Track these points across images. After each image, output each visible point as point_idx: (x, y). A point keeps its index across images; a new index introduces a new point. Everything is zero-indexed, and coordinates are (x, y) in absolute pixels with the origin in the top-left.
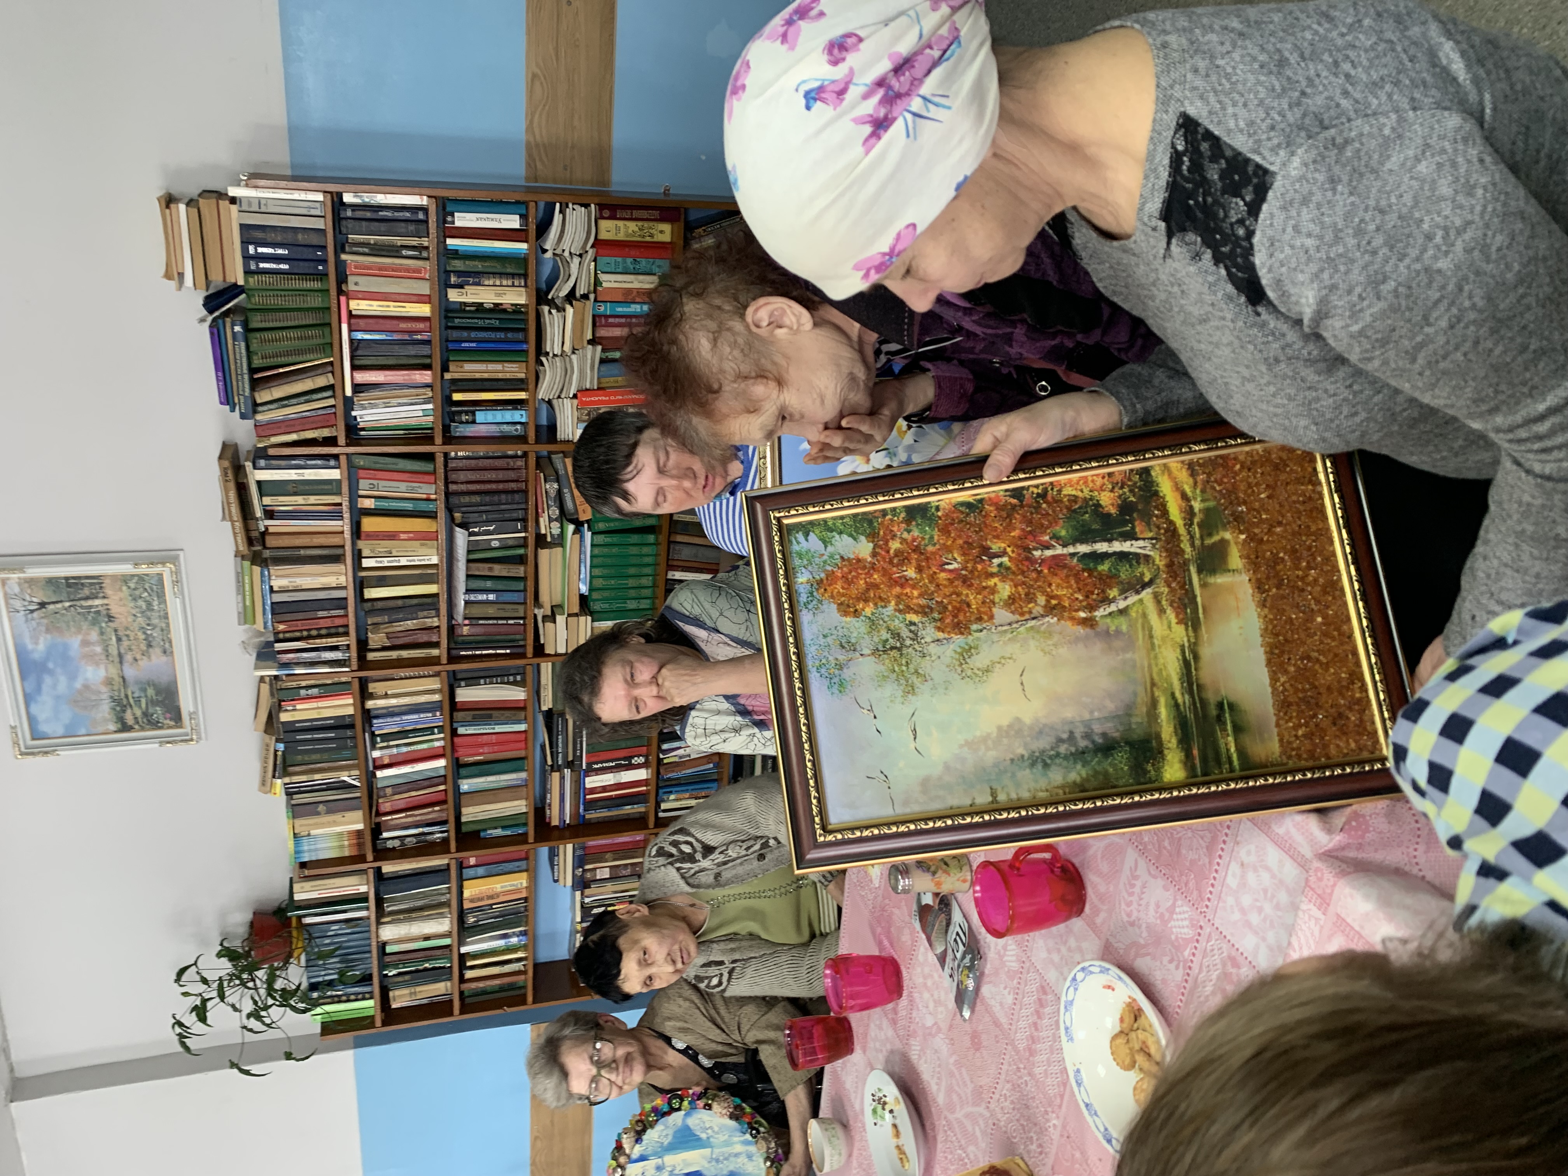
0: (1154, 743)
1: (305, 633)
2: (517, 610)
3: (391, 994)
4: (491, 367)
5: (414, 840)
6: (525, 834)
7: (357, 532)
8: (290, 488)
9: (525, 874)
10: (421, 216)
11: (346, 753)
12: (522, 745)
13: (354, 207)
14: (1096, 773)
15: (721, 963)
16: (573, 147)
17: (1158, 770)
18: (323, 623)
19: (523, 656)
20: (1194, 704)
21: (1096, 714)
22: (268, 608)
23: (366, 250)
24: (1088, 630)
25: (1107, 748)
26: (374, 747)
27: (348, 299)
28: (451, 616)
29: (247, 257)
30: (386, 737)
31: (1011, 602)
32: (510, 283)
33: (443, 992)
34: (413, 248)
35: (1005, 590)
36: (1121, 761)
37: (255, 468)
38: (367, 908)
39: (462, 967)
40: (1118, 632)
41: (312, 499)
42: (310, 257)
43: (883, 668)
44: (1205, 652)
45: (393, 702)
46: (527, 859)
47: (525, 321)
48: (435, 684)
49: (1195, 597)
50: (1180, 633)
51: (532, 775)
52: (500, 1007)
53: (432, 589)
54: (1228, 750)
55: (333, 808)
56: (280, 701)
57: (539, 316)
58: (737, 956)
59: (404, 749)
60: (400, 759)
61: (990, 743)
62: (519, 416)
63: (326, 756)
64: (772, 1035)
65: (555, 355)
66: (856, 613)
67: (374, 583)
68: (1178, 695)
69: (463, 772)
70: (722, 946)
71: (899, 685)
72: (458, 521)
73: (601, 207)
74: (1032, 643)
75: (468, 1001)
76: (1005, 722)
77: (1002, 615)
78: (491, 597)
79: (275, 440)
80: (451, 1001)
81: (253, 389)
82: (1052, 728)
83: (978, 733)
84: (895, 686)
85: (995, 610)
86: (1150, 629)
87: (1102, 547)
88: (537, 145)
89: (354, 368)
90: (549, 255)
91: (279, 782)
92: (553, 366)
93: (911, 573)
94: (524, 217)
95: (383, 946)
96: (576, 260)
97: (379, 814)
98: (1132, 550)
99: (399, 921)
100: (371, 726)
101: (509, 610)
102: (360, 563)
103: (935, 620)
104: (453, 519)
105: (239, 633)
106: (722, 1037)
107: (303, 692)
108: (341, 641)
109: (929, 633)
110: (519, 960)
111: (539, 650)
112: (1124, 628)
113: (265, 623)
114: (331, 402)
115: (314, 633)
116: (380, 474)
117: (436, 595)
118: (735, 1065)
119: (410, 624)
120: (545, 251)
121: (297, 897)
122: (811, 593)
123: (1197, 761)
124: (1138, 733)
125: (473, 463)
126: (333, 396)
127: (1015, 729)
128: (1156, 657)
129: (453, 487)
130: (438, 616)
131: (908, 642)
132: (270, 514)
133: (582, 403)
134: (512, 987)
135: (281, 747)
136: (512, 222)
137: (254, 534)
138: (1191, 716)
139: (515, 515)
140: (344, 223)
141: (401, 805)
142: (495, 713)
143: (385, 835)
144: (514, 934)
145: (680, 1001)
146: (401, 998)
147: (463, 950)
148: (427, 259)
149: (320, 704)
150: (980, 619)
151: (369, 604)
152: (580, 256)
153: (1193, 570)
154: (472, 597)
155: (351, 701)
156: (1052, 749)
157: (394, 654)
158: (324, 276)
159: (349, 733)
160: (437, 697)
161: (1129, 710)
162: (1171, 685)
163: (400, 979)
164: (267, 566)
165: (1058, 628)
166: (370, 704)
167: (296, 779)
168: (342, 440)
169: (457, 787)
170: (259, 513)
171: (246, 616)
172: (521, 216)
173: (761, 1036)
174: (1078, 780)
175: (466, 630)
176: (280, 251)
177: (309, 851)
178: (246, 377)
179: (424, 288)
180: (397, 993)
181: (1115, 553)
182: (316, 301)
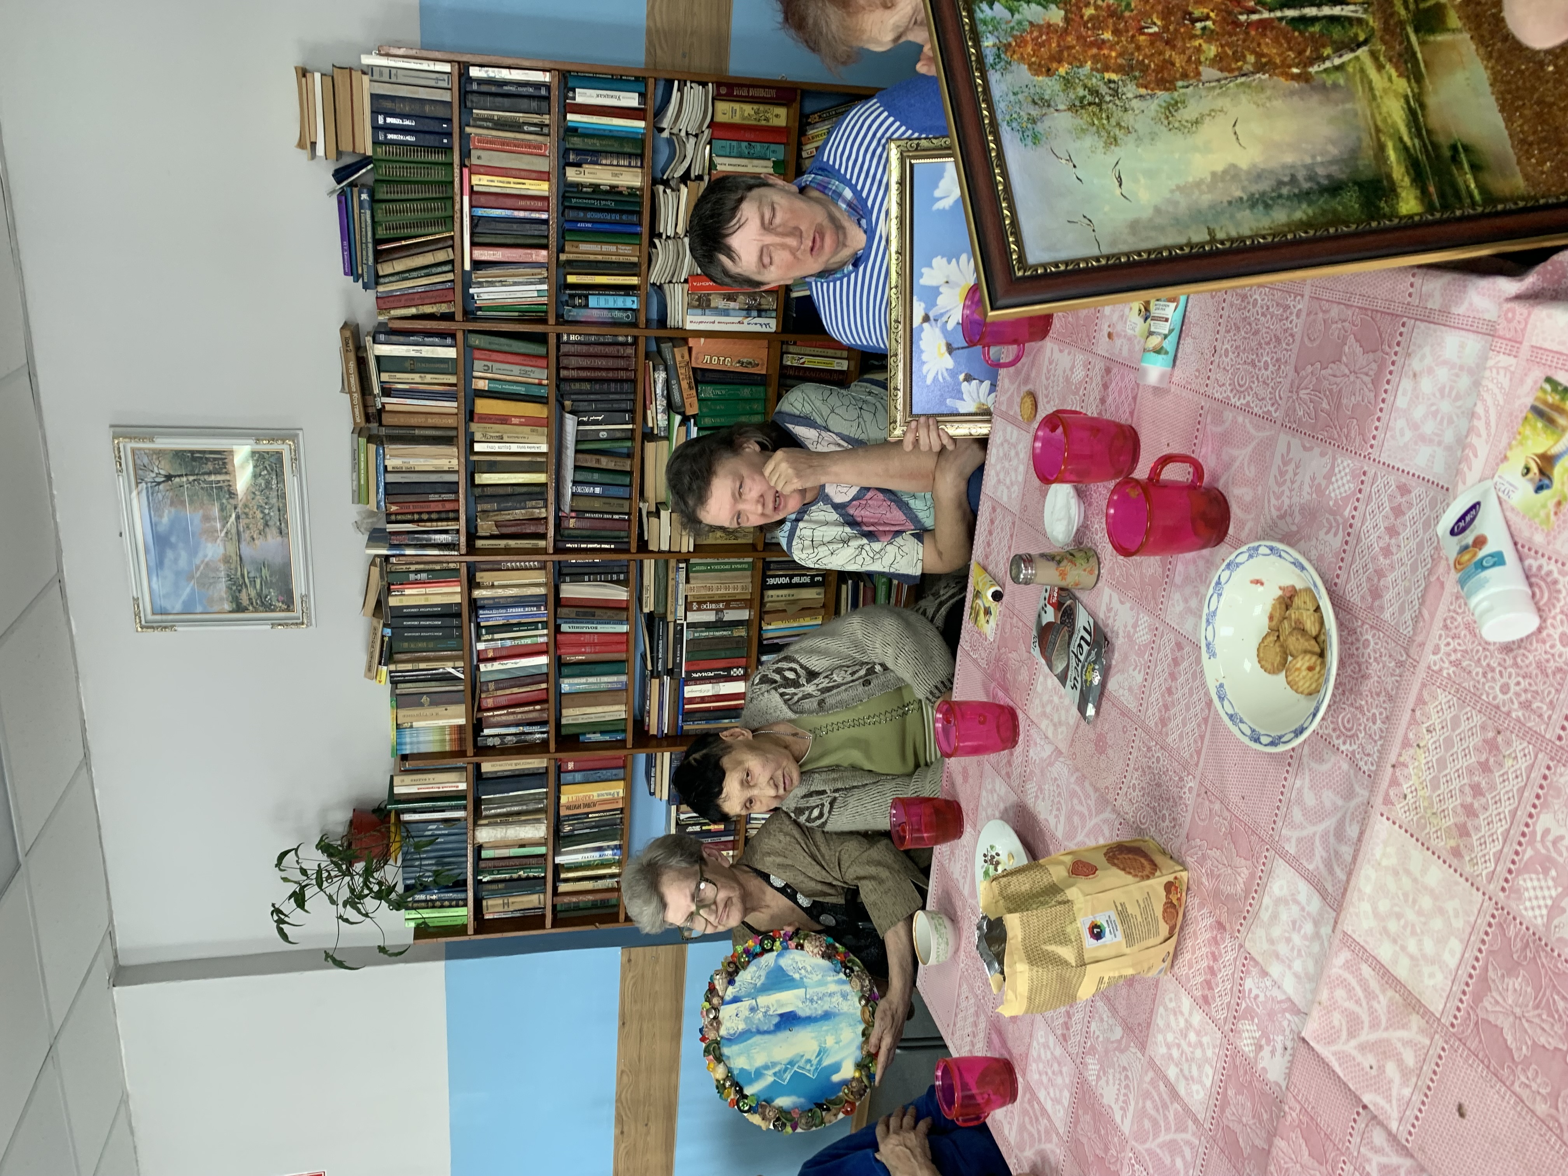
0: (1385, 183)
1: (416, 517)
2: (622, 506)
3: (484, 903)
4: (606, 248)
5: (514, 739)
6: (624, 741)
7: (471, 416)
8: (407, 364)
9: (622, 783)
10: (543, 92)
11: (452, 643)
12: (624, 647)
13: (481, 81)
14: (1324, 212)
15: (823, 792)
16: (692, 34)
17: (1394, 208)
18: (434, 507)
19: (628, 551)
20: (1425, 146)
21: (1319, 159)
22: (381, 490)
23: (490, 125)
24: (1303, 84)
25: (1334, 188)
26: (479, 639)
27: (471, 173)
28: (558, 509)
29: (376, 128)
30: (492, 629)
31: (1219, 61)
32: (626, 163)
33: (536, 905)
34: (535, 125)
35: (1211, 50)
36: (1350, 201)
37: (374, 342)
38: (465, 808)
39: (556, 879)
40: (1335, 86)
41: (429, 378)
42: (437, 130)
43: (1081, 122)
44: (1431, 101)
45: (500, 592)
46: (624, 767)
47: (641, 204)
48: (540, 577)
49: (1414, 54)
50: (1402, 85)
51: (632, 679)
52: (592, 923)
53: (541, 478)
54: (1468, 187)
55: (438, 700)
56: (389, 584)
57: (653, 196)
58: (839, 785)
59: (508, 643)
60: (504, 653)
61: (1204, 187)
62: (630, 302)
63: (431, 645)
64: (872, 870)
65: (668, 237)
66: (1049, 72)
67: (485, 469)
68: (1406, 138)
69: (565, 670)
70: (824, 776)
71: (1100, 136)
72: (568, 408)
73: (718, 85)
74: (1244, 98)
75: (560, 916)
76: (1219, 168)
77: (1208, 72)
78: (598, 490)
79: (394, 313)
80: (543, 916)
81: (376, 261)
82: (1272, 172)
83: (1190, 179)
84: (1096, 137)
85: (1201, 68)
86: (1370, 82)
87: (1310, 11)
88: (657, 31)
89: (473, 244)
90: (665, 134)
91: (385, 668)
92: (665, 248)
93: (1107, 36)
94: (643, 96)
95: (479, 849)
96: (692, 140)
97: (480, 709)
98: (1344, 13)
99: (496, 824)
100: (477, 617)
101: (614, 506)
102: (472, 447)
103: (1135, 78)
104: (563, 407)
105: (353, 512)
106: (822, 875)
107: (412, 577)
108: (452, 526)
109: (1130, 90)
110: (612, 876)
111: (643, 546)
112: (1342, 82)
113: (378, 503)
114: (450, 276)
115: (425, 517)
116: (495, 356)
117: (545, 485)
118: (834, 906)
119: (519, 514)
120: (662, 130)
121: (397, 790)
122: (999, 56)
123: (1435, 197)
124: (1367, 174)
125: (584, 349)
126: (453, 271)
127: (1231, 173)
128: (1379, 107)
129: (564, 373)
130: (546, 507)
131: (1108, 98)
132: (387, 392)
133: (693, 288)
134: (604, 904)
135: (388, 632)
136: (631, 100)
137: (371, 410)
138: (1422, 158)
139: (623, 406)
140: (470, 97)
141: (503, 701)
142: (598, 612)
143: (487, 732)
144: (609, 847)
145: (781, 837)
146: (494, 908)
147: (559, 860)
148: (549, 135)
149: (429, 590)
150: (1185, 76)
151: (480, 490)
152: (696, 136)
153: (1410, 30)
154: (579, 490)
155: (458, 589)
156: (1273, 191)
157: (502, 543)
158: (449, 149)
159: (455, 622)
160: (542, 591)
161: (1354, 153)
162: (1398, 131)
163: (494, 887)
164: (382, 444)
165: (1271, 83)
166: (477, 593)
167: (401, 667)
168: (459, 316)
169: (558, 686)
170: (376, 390)
171: (360, 495)
172: (640, 94)
173: (861, 872)
174: (1304, 218)
175: (572, 523)
176: (407, 123)
177: (411, 743)
178: (370, 246)
179: (543, 165)
180: (490, 902)
181: (1325, 17)
182: (438, 175)
